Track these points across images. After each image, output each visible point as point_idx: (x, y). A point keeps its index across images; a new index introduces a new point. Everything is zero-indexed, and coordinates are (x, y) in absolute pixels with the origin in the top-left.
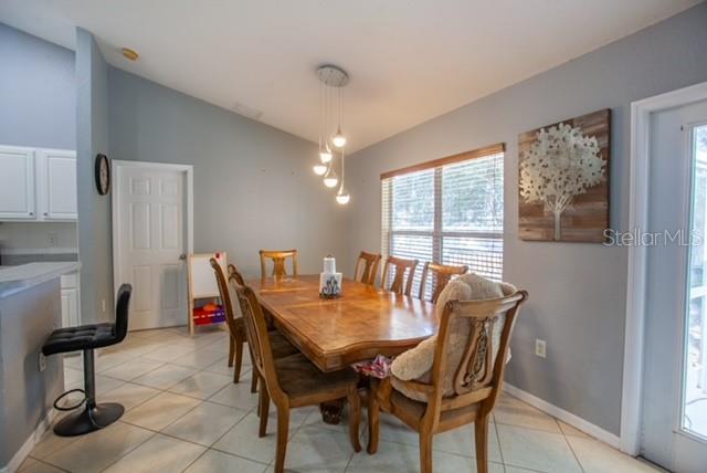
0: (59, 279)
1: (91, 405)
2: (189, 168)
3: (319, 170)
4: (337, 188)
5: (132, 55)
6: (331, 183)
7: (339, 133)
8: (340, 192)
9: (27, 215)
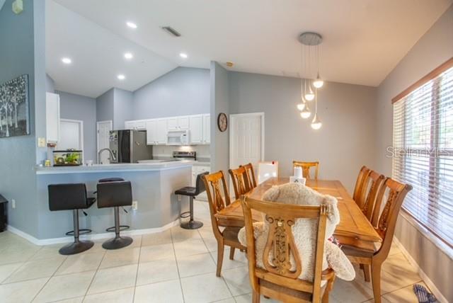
0: (191, 168)
1: (192, 220)
2: (262, 114)
3: (301, 107)
4: (311, 118)
5: (230, 64)
6: (306, 115)
7: (318, 77)
8: (314, 120)
9: (199, 142)
